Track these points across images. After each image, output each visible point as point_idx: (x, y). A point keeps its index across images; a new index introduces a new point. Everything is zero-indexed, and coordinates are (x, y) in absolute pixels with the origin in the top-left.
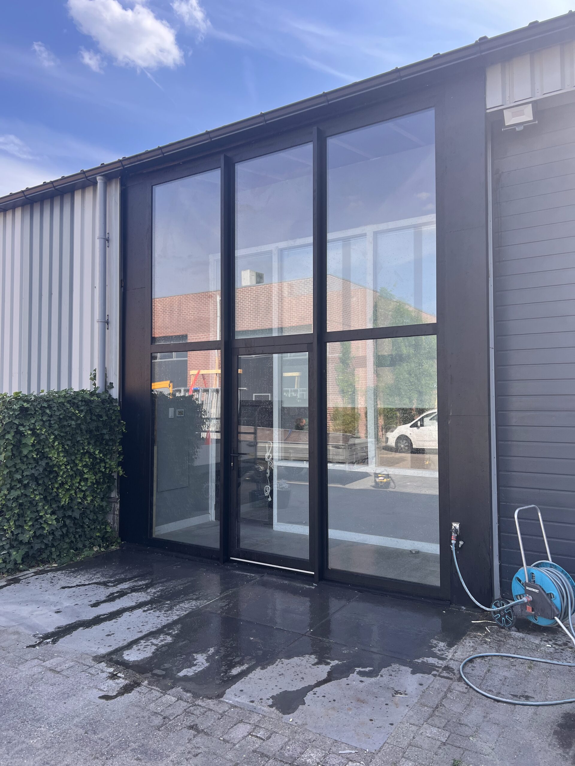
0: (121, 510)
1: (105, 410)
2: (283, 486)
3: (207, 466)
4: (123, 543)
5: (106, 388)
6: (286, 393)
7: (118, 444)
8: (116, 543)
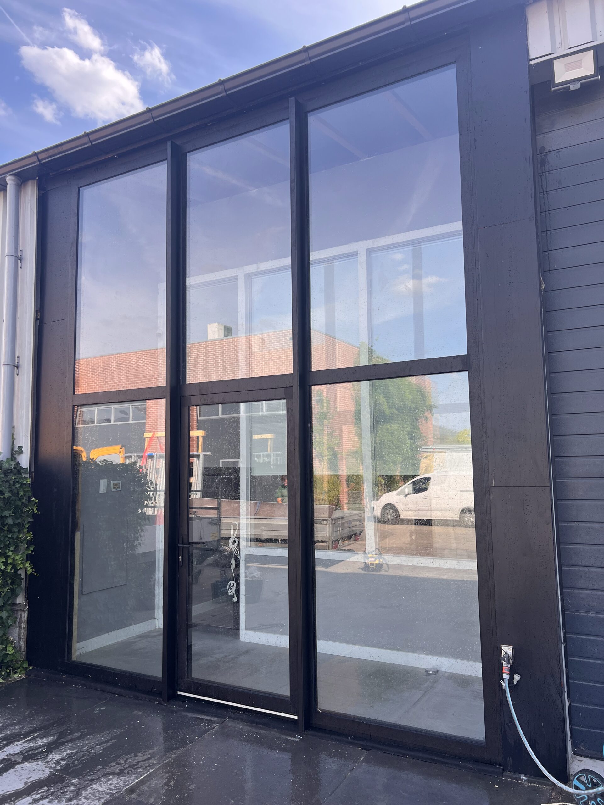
0: (29, 622)
1: (8, 484)
2: (253, 575)
3: (152, 554)
4: (31, 668)
5: (12, 454)
6: (258, 459)
7: (26, 530)
8: (21, 669)
